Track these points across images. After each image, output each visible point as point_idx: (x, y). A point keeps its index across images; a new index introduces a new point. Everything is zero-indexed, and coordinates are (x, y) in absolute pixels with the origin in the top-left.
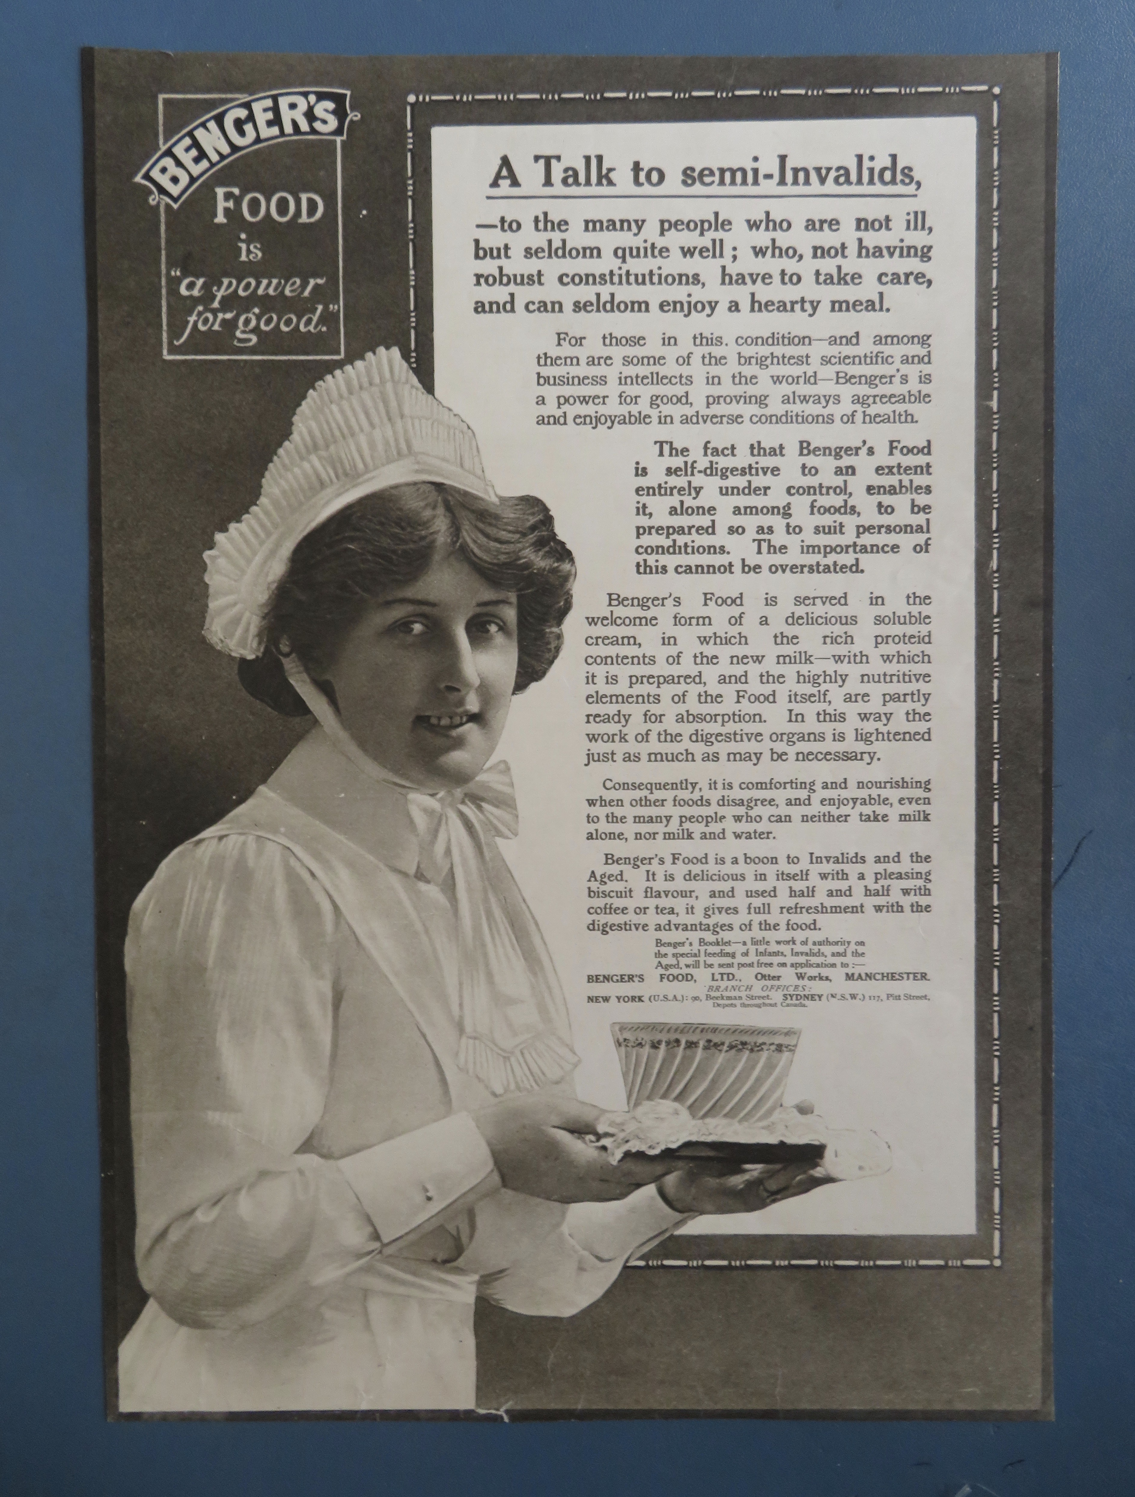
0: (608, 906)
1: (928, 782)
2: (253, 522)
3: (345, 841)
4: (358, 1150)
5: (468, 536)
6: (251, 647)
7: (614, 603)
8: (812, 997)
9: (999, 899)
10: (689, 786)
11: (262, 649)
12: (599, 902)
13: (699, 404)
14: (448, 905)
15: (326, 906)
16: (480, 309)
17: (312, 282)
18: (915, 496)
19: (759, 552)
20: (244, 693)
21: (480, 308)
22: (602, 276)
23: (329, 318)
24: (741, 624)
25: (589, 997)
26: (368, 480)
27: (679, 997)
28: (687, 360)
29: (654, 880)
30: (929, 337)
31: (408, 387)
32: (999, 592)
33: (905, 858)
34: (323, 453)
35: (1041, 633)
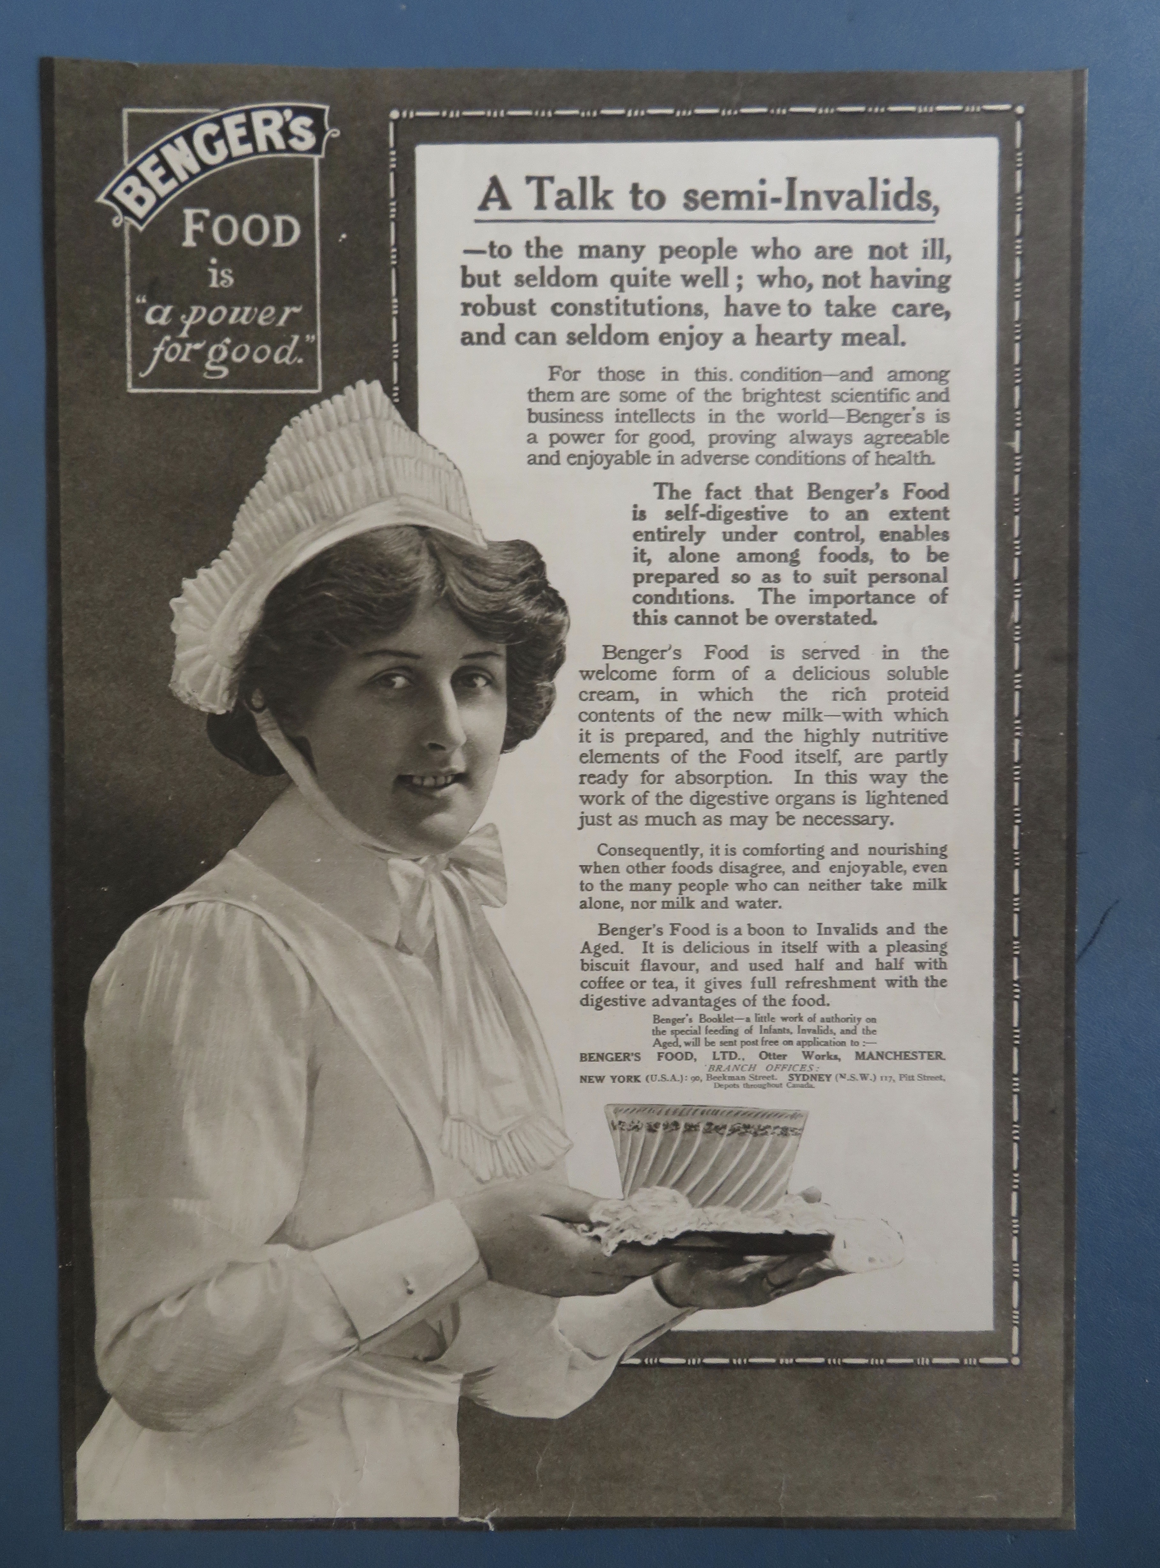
0: (603, 980)
1: (945, 848)
2: (224, 568)
3: (321, 909)
4: (334, 1241)
5: (454, 583)
6: (221, 701)
7: (610, 655)
8: (819, 1078)
9: (1019, 974)
10: (690, 852)
11: (233, 704)
12: (593, 976)
13: (701, 443)
14: (432, 978)
15: (301, 980)
16: (467, 341)
17: (287, 311)
18: (931, 542)
19: (765, 602)
20: (213, 751)
21: (467, 339)
22: (598, 306)
23: (306, 349)
24: (745, 679)
25: (582, 1077)
26: (346, 523)
27: (678, 1078)
28: (688, 396)
29: (652, 952)
30: (947, 372)
31: (389, 424)
32: (1021, 645)
33: (920, 929)
34: (299, 494)
35: (1065, 690)
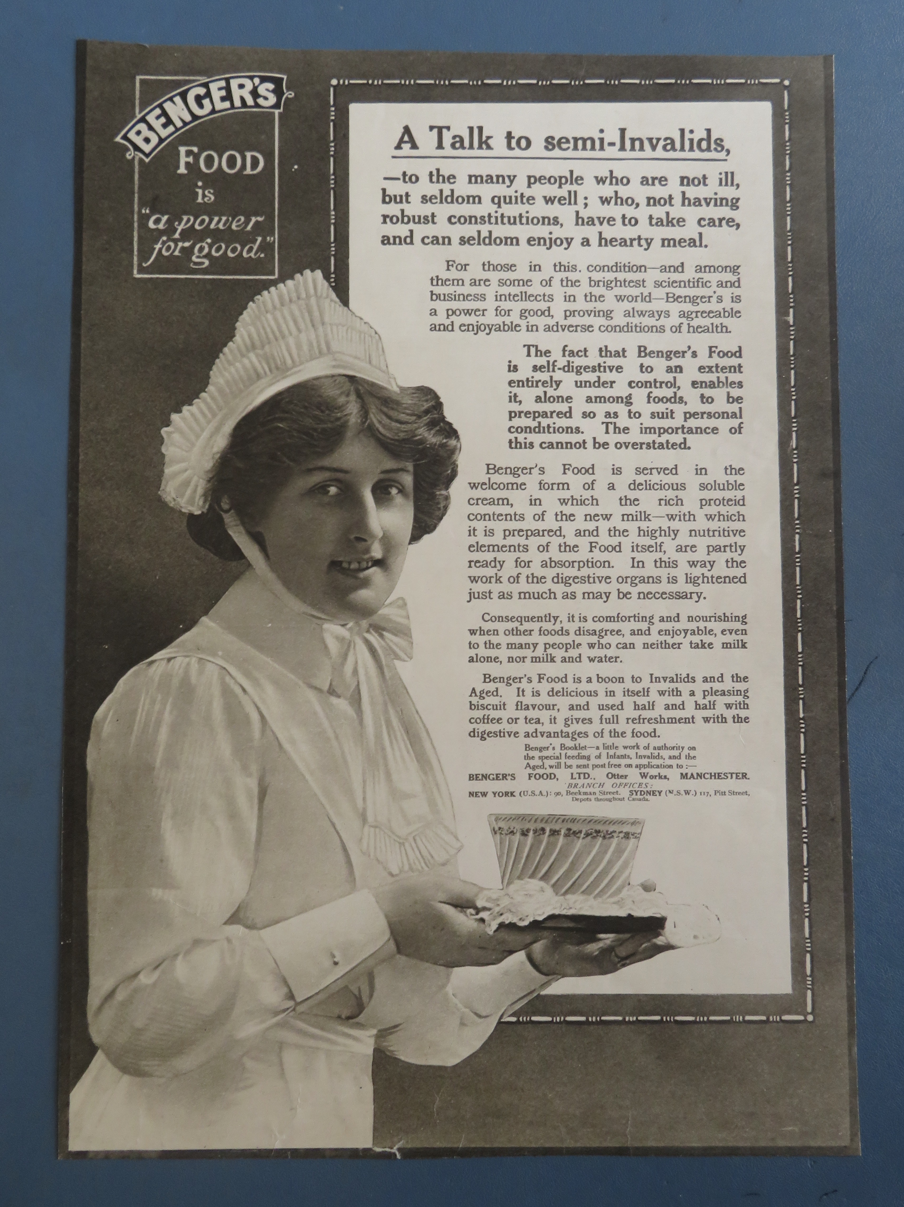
0: (486, 717)
1: (745, 617)
2: (202, 405)
3: (271, 662)
4: (277, 922)
5: (375, 417)
6: (198, 505)
7: (491, 471)
8: (653, 793)
9: (804, 712)
10: (552, 619)
11: (207, 507)
12: (479, 714)
13: (558, 316)
14: (355, 716)
15: (255, 717)
16: (386, 242)
17: (254, 219)
18: (729, 389)
19: (607, 432)
20: (191, 542)
21: (386, 240)
22: (482, 218)
23: (266, 247)
24: (593, 489)
25: (470, 793)
26: (295, 373)
27: (544, 793)
28: (549, 282)
29: (523, 695)
30: (738, 267)
31: (327, 301)
32: (798, 465)
33: (727, 678)
34: (260, 352)
35: (832, 498)
